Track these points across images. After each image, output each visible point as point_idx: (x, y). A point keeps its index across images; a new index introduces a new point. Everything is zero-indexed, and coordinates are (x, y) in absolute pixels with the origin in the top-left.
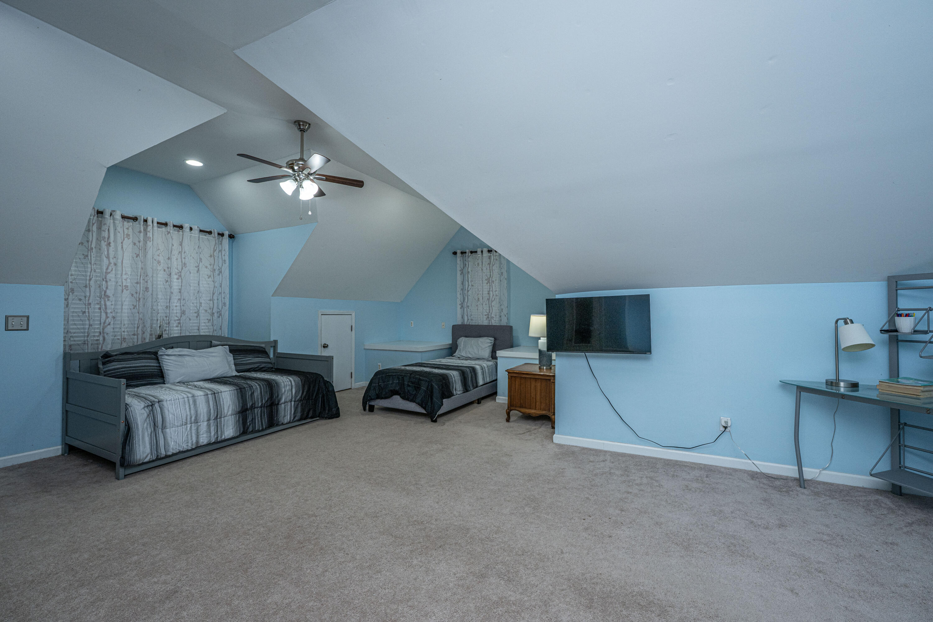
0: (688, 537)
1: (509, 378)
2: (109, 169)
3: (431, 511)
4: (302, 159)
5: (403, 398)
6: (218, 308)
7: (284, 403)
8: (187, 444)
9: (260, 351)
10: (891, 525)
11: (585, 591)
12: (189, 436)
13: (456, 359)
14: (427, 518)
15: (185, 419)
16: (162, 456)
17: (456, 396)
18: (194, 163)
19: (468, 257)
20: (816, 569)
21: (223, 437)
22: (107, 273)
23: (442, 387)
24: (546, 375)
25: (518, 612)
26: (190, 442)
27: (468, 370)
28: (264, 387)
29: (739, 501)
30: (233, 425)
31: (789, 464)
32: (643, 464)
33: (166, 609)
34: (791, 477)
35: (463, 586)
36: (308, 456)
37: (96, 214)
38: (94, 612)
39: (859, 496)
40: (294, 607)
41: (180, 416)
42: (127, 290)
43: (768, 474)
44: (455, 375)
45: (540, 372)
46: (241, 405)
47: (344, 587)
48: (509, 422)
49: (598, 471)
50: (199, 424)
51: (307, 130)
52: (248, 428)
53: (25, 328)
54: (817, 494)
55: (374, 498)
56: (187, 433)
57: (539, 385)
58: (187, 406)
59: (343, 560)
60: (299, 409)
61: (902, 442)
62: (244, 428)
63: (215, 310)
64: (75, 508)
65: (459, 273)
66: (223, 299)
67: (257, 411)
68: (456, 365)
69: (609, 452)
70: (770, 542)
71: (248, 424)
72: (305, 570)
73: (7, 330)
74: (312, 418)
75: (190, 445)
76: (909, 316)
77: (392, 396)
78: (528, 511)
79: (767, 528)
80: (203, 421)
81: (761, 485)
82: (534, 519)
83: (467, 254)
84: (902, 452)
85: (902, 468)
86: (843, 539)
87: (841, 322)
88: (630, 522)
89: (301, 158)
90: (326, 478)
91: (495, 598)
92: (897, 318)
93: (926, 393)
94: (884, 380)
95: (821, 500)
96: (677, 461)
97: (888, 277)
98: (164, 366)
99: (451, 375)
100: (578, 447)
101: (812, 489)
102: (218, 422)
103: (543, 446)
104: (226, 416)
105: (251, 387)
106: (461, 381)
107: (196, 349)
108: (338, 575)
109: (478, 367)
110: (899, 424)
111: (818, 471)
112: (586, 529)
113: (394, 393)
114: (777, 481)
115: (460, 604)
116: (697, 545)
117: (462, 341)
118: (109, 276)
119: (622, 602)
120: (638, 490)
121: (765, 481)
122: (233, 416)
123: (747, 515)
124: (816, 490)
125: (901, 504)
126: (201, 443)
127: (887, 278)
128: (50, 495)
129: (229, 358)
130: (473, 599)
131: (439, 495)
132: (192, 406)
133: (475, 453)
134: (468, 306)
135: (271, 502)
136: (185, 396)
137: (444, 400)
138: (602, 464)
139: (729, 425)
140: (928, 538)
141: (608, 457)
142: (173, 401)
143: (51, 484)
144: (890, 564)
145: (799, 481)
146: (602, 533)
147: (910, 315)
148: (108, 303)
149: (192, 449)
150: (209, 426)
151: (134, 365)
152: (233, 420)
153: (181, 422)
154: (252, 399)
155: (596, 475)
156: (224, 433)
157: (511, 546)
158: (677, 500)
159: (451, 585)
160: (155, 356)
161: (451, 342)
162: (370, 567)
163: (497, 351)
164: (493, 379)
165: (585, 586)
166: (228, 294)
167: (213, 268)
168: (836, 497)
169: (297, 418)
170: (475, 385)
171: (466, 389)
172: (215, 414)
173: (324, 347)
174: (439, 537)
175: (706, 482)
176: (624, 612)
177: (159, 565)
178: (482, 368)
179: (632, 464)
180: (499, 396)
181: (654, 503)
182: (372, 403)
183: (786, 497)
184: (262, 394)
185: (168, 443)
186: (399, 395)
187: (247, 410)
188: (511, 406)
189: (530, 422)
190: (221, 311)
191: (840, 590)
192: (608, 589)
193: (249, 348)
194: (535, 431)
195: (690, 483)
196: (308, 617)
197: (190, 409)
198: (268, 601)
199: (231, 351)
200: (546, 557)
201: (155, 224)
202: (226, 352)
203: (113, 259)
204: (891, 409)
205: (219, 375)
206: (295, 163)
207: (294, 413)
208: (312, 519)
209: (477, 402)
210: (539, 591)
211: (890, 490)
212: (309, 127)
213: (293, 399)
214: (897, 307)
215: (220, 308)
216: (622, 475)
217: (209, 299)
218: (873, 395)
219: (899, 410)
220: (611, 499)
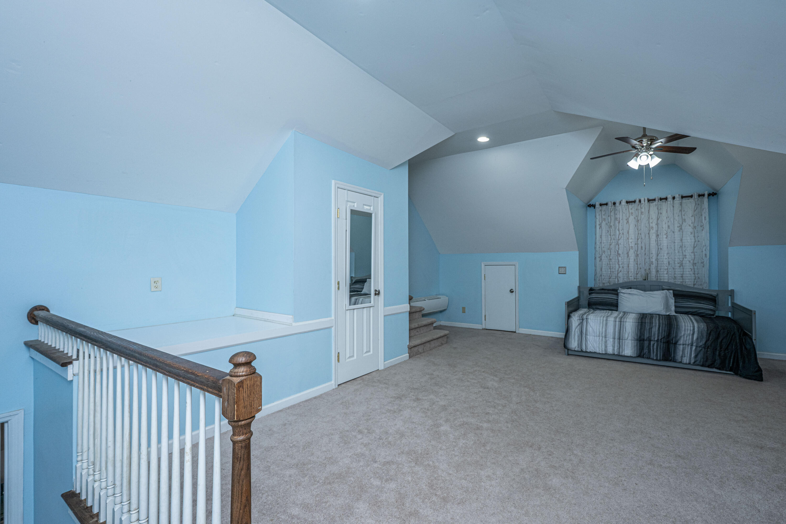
7: (683, 345)
8: (599, 350)
9: (709, 299)
12: (601, 345)
15: (599, 333)
16: (584, 351)
21: (623, 354)
22: (619, 240)
30: (632, 348)
37: (613, 205)
42: (632, 249)
46: (639, 335)
50: (607, 339)
52: (644, 354)
56: (599, 342)
60: (702, 355)
62: (640, 353)
63: (697, 261)
67: (654, 344)
71: (645, 351)
73: (559, 273)
75: (601, 350)
80: (610, 338)
98: (620, 299)
102: (621, 342)
104: (627, 340)
118: (620, 242)
122: (632, 341)
126: (608, 352)
132: (604, 326)
142: (594, 320)
148: (620, 258)
150: (614, 342)
151: (603, 297)
152: (632, 344)
153: (596, 334)
154: (649, 333)
156: (624, 351)
166: (709, 246)
167: (694, 226)
169: (697, 363)
172: (619, 336)
185: (588, 345)
187: (644, 340)
199: (675, 295)
201: (646, 202)
202: (669, 296)
203: (622, 230)
207: (695, 357)
213: (695, 344)
217: (691, 251)
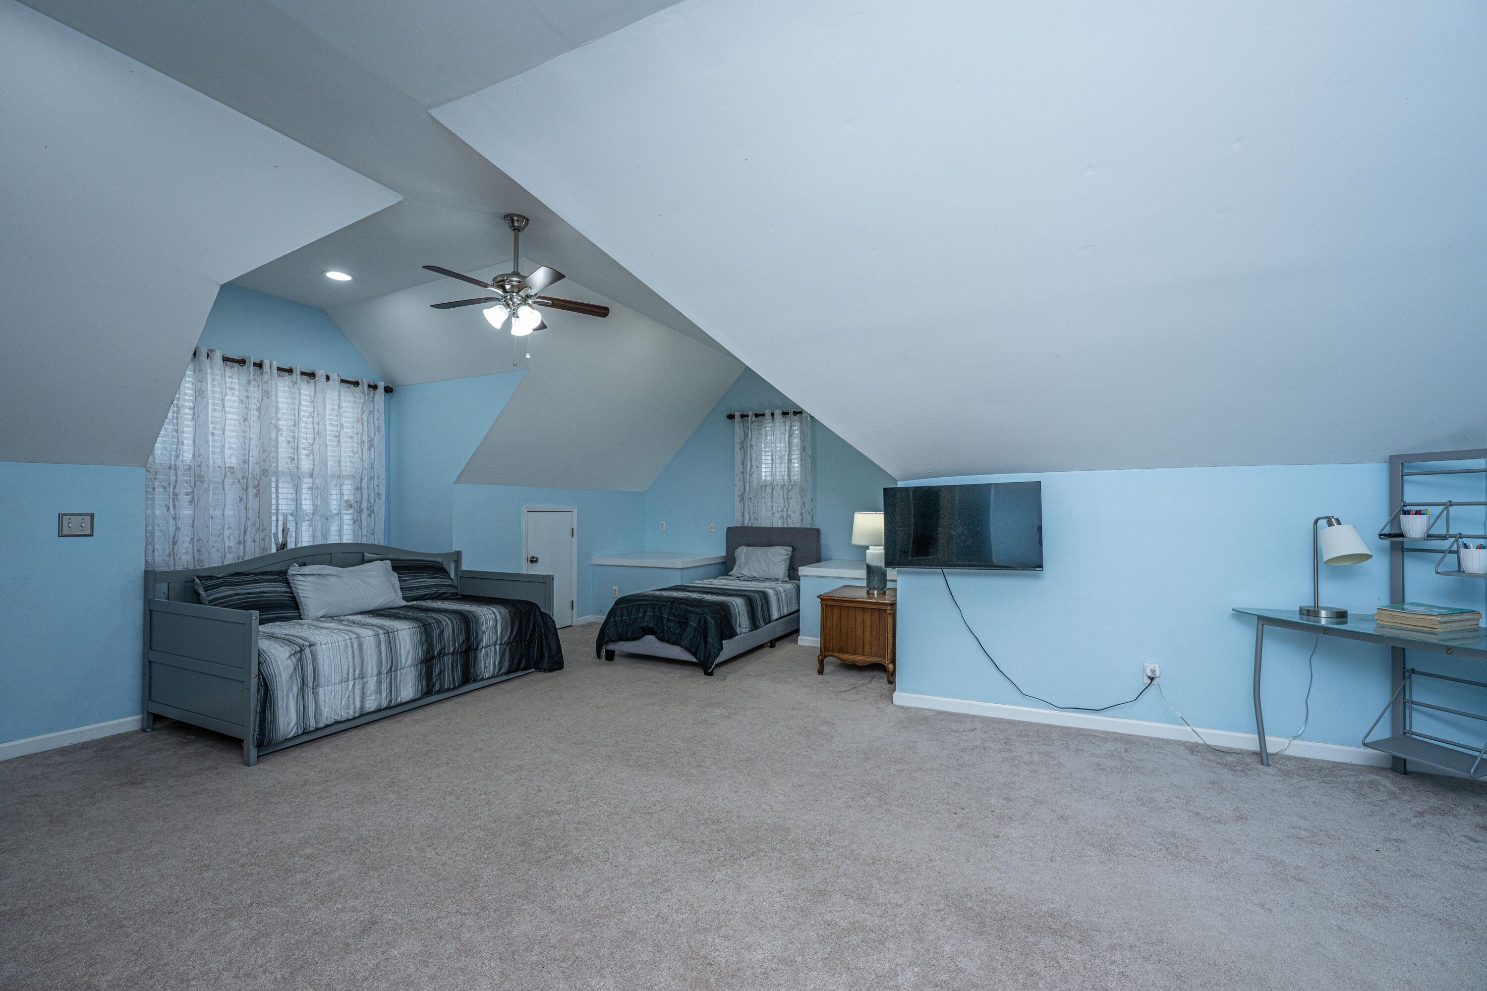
0: (1108, 836)
1: (822, 608)
2: (222, 286)
3: (729, 805)
4: (516, 273)
5: (661, 639)
6: (368, 502)
7: (485, 648)
8: (347, 711)
9: (434, 568)
10: (1393, 815)
11: (971, 911)
12: (351, 699)
13: (735, 580)
14: (725, 814)
15: (346, 672)
16: (311, 729)
17: (740, 636)
18: (338, 276)
19: (752, 422)
20: (1294, 877)
21: (399, 700)
23: (721, 621)
24: (879, 603)
25: (880, 942)
26: (352, 707)
27: (756, 596)
28: (457, 622)
29: (1176, 785)
30: (413, 681)
31: (1245, 732)
32: (1031, 734)
33: (365, 946)
34: (1249, 751)
35: (794, 908)
36: (526, 727)
38: (258, 952)
39: (1346, 776)
40: (553, 941)
41: (340, 668)
43: (1215, 746)
44: (738, 605)
45: (869, 598)
46: (425, 651)
47: (622, 913)
48: (822, 674)
49: (966, 745)
50: (366, 680)
51: (523, 229)
52: (434, 685)
53: (89, 532)
54: (1287, 774)
55: (640, 787)
56: (348, 694)
57: (868, 618)
58: (350, 653)
59: (611, 875)
60: (507, 657)
61: (1407, 697)
62: (428, 686)
63: (364, 505)
64: (188, 807)
65: (738, 447)
66: (376, 487)
67: (448, 660)
68: (737, 588)
69: (978, 716)
70: (1226, 841)
71: (434, 679)
72: (559, 889)
73: (61, 535)
74: (525, 669)
75: (351, 712)
76: (1420, 514)
77: (643, 636)
78: (872, 803)
79: (1219, 822)
80: (371, 677)
81: (1206, 762)
82: (882, 813)
83: (750, 419)
84: (1407, 711)
85: (1407, 735)
86: (1328, 836)
87: (1323, 523)
88: (1023, 817)
89: (514, 271)
90: (561, 759)
91: (843, 923)
92: (1402, 517)
93: (1445, 626)
94: (1383, 607)
95: (1294, 781)
96: (1079, 729)
97: (1390, 456)
98: (299, 591)
99: (733, 604)
100: (931, 710)
101: (1279, 767)
102: (393, 676)
103: (879, 709)
104: (403, 668)
105: (439, 622)
106: (748, 613)
107: (343, 567)
108: (609, 896)
109: (771, 592)
110: (1404, 670)
111: (1286, 741)
112: (960, 827)
113: (647, 631)
114: (1228, 756)
115: (795, 931)
116: (1123, 847)
117: (742, 552)
119: (1025, 925)
120: (1029, 771)
121: (1210, 756)
122: (413, 668)
123: (1190, 805)
124: (1284, 767)
125: (1407, 786)
126: (367, 709)
127: (1388, 458)
128: (143, 788)
129: (392, 579)
130: (812, 925)
131: (735, 782)
132: (356, 653)
133: (779, 720)
134: (750, 499)
135: (485, 793)
136: (347, 637)
137: (724, 642)
138: (971, 735)
139: (1158, 674)
140: (1447, 832)
141: (979, 725)
142: (330, 645)
143: (140, 772)
144: (1397, 868)
145: (1259, 756)
146: (983, 832)
147: (1422, 512)
149: (355, 718)
150: (379, 682)
151: (252, 591)
152: (413, 673)
153: (341, 677)
154: (441, 642)
155: (963, 750)
156: (400, 693)
157: (855, 852)
158: (1086, 785)
159: (777, 907)
160: (283, 576)
161: (724, 554)
162: (653, 883)
163: (800, 568)
164: (793, 610)
165: (970, 904)
166: (385, 479)
167: (361, 439)
168: (1314, 777)
169: (503, 671)
170: (767, 618)
171: (755, 626)
172: (389, 664)
173: (532, 562)
174: (748, 841)
175: (1126, 758)
176: (1031, 939)
177: (339, 887)
178: (777, 594)
179: (1015, 734)
180: (802, 635)
181: (1053, 789)
182: (611, 647)
183: (1243, 778)
184: (454, 634)
185: (320, 710)
186: (654, 635)
187: (433, 658)
188: (826, 650)
189: (854, 673)
190: (373, 506)
191: (1330, 904)
192: (1004, 909)
193: (421, 564)
194: (864, 688)
195: (1102, 760)
196: (577, 953)
197: (353, 657)
198: (514, 933)
199: (395, 568)
200: (909, 866)
201: (275, 371)
202: (388, 571)
204: (1393, 647)
205: (382, 605)
206: (506, 279)
207: (500, 662)
208: (553, 818)
209: (769, 645)
210: (905, 913)
211: (1390, 766)
212: (527, 224)
213: (498, 642)
214: (1402, 500)
215: (372, 502)
216: (1002, 751)
217: (355, 487)
218: (1369, 628)
219: (1404, 649)
220: (990, 785)
